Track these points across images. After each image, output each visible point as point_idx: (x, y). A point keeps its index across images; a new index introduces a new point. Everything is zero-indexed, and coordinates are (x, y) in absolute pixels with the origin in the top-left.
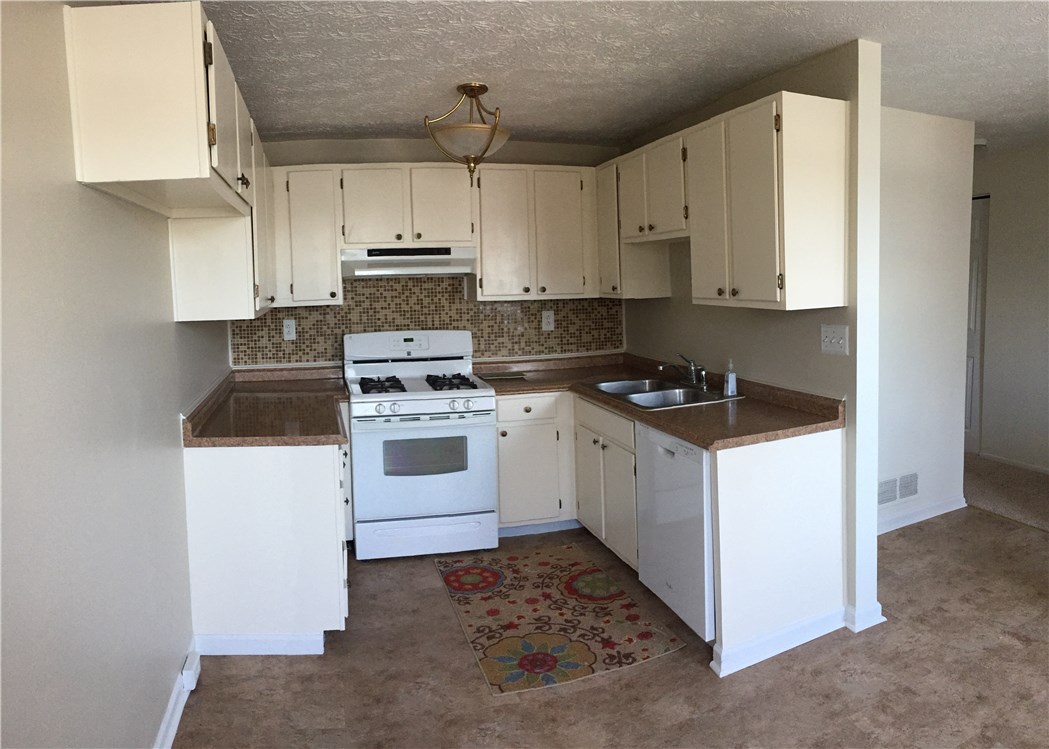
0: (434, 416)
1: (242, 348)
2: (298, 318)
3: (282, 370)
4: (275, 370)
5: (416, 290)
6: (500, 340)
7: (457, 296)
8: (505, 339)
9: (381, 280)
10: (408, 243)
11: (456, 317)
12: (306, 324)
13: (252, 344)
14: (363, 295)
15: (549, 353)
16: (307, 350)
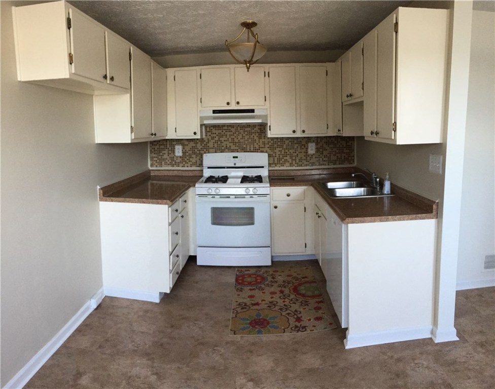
0: (237, 196)
1: (155, 159)
2: (183, 145)
3: (174, 170)
4: (170, 170)
5: (242, 131)
6: (285, 158)
7: (263, 135)
8: (288, 158)
9: (224, 126)
10: (233, 107)
11: (262, 146)
12: (187, 148)
13: (160, 157)
14: (215, 133)
15: (312, 165)
16: (188, 161)
